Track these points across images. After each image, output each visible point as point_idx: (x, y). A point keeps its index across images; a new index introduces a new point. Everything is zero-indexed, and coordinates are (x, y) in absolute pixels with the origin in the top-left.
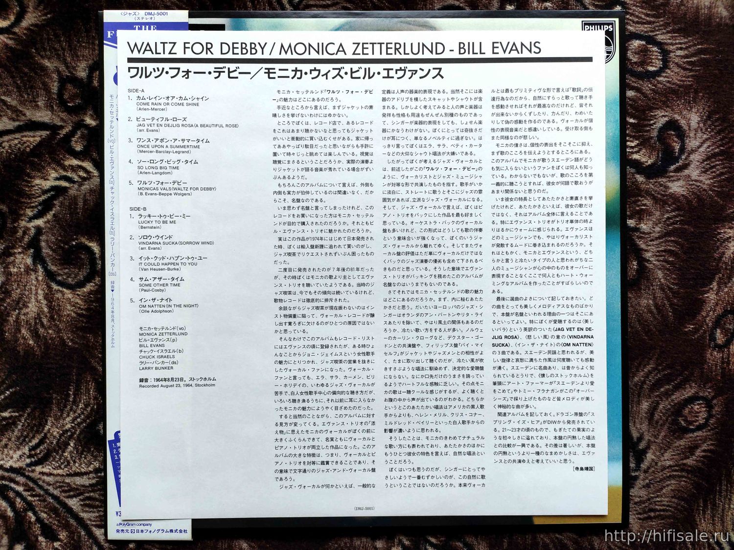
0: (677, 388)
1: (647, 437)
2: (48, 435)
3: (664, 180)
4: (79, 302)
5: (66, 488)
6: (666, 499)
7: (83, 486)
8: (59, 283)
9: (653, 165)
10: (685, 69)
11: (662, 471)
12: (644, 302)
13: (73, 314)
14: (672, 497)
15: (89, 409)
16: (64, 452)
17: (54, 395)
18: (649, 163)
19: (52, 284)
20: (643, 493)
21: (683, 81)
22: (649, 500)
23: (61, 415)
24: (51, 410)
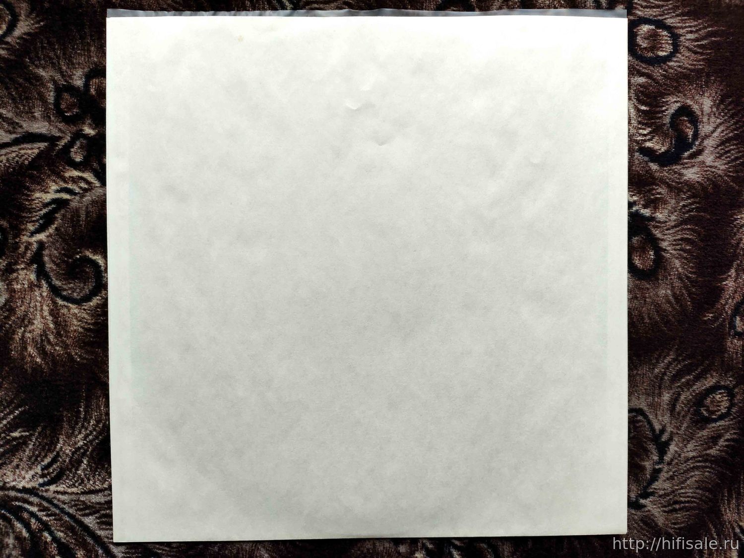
0: (697, 378)
1: (669, 429)
2: (61, 453)
3: (678, 167)
4: (86, 316)
5: (81, 507)
6: (691, 491)
7: (99, 503)
8: (65, 298)
9: (666, 152)
10: (696, 53)
11: (685, 462)
12: (662, 292)
13: (80, 330)
14: (697, 488)
15: (101, 425)
16: (77, 469)
17: (65, 413)
18: (663, 150)
19: (57, 299)
20: (667, 485)
21: (695, 65)
22: (673, 492)
23: (73, 433)
24: (62, 428)
